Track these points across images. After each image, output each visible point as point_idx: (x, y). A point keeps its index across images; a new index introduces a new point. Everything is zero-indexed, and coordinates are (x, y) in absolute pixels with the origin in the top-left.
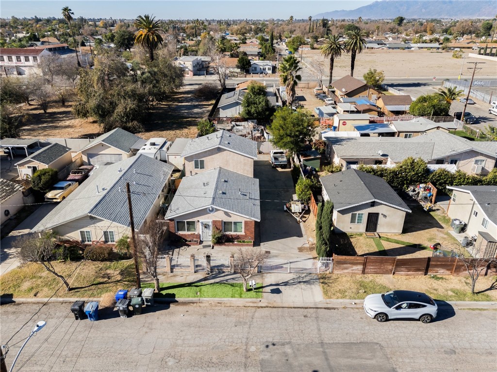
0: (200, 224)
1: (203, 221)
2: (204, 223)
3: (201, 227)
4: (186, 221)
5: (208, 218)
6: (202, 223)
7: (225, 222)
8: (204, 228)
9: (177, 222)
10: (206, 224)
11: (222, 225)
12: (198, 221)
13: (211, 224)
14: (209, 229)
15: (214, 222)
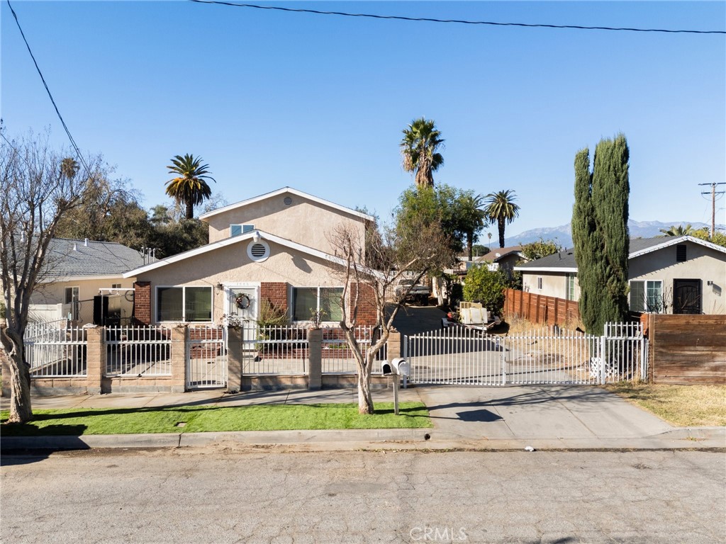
0: (226, 296)
1: (233, 284)
2: (237, 292)
3: (226, 303)
4: (184, 286)
5: (250, 277)
6: (230, 292)
7: (295, 290)
8: (234, 306)
9: (160, 290)
10: (241, 295)
11: (287, 298)
12: (221, 287)
13: (255, 295)
14: (251, 311)
15: (267, 289)
